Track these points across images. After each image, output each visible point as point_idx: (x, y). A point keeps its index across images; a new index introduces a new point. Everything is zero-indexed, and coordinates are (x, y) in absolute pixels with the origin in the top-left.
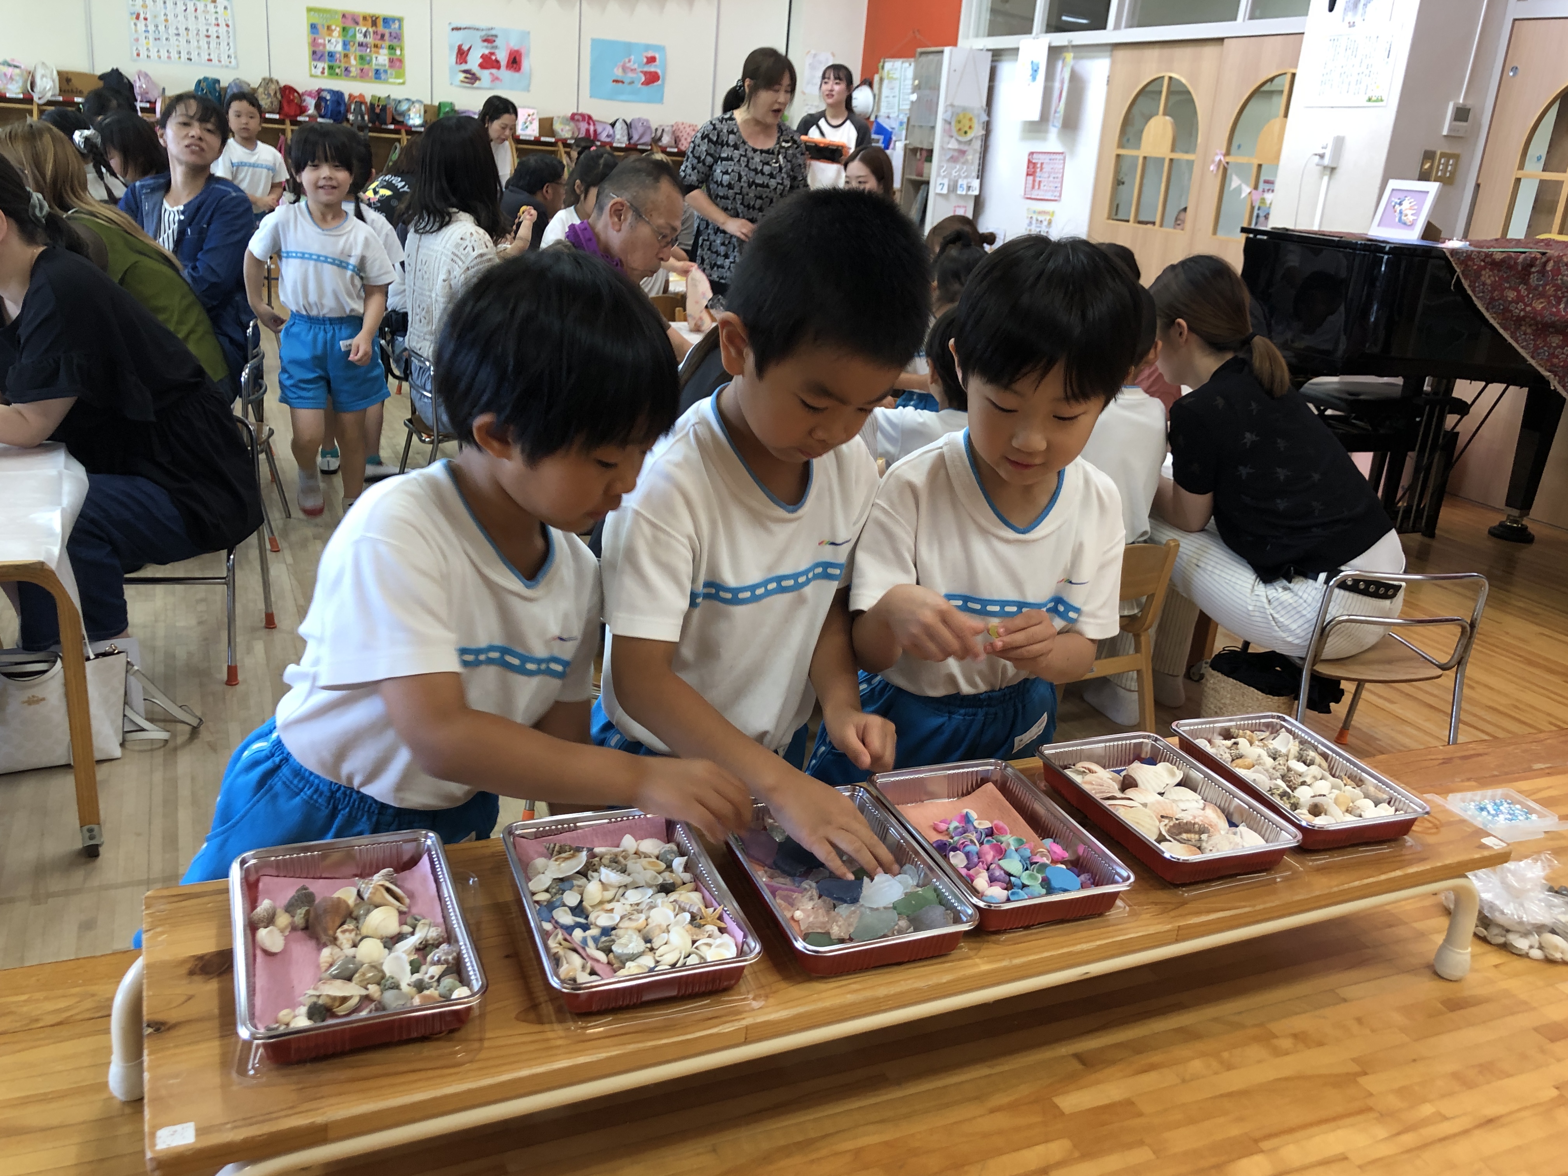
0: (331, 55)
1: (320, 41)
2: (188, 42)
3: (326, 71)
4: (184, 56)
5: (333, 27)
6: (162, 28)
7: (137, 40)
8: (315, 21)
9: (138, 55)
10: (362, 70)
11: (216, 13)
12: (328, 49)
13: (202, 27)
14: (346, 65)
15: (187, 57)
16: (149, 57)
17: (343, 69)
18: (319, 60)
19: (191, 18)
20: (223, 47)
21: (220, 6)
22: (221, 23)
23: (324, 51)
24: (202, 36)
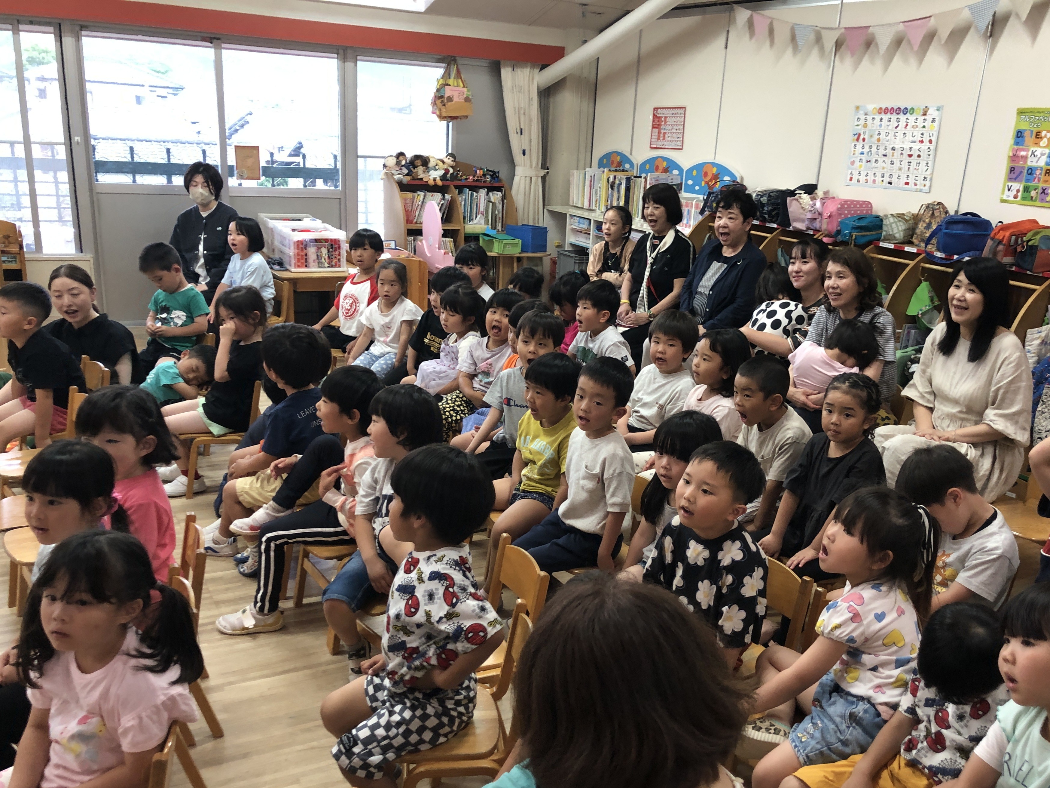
0: (1031, 171)
1: (1023, 153)
2: (892, 163)
3: (1020, 194)
4: (887, 179)
5: (1043, 134)
7: (853, 163)
8: (1023, 127)
9: (851, 179)
11: (924, 127)
12: (1029, 164)
13: (907, 146)
14: (1045, 185)
15: (889, 180)
16: (858, 181)
17: (1040, 191)
18: (1015, 179)
19: (900, 135)
20: (923, 166)
21: (929, 118)
22: (926, 139)
23: (1023, 168)
24: (905, 155)
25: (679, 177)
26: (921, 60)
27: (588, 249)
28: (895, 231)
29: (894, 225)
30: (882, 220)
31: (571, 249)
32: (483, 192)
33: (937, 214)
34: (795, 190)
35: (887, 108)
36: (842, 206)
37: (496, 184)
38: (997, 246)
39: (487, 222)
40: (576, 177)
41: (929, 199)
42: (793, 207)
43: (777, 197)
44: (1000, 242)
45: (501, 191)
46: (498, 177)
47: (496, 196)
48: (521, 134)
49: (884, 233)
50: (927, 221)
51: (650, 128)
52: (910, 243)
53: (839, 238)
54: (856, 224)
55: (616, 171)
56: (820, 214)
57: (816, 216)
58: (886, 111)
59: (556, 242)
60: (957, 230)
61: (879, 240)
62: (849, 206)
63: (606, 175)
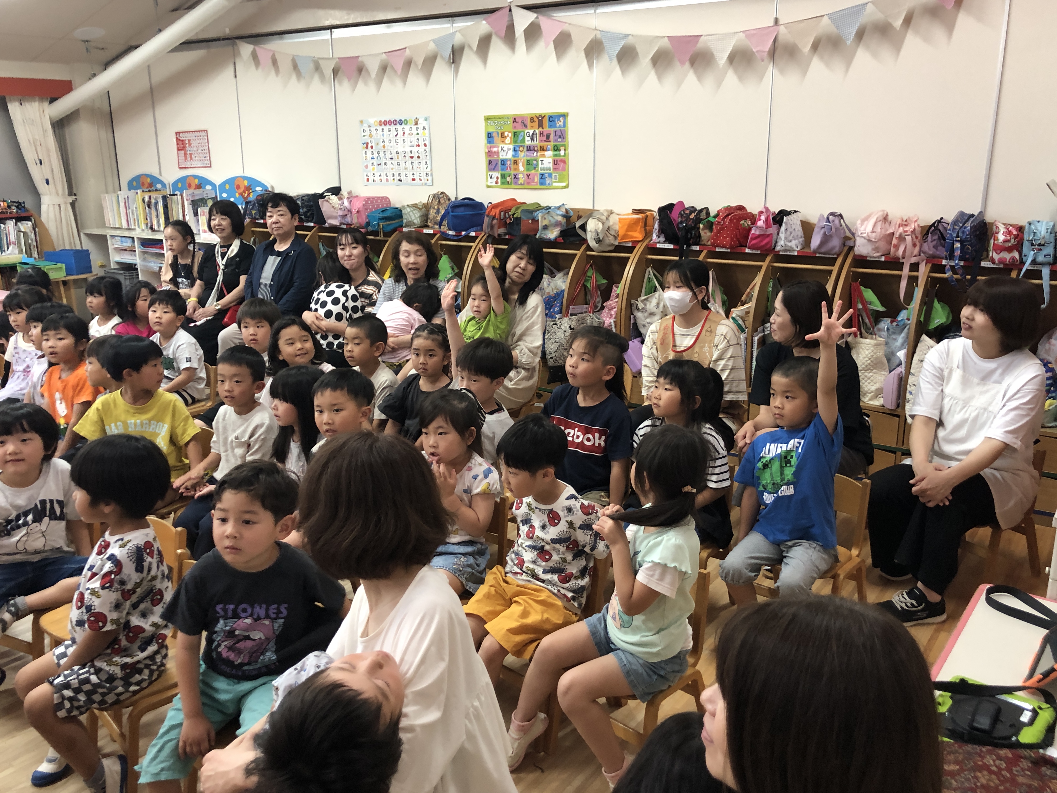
0: (503, 162)
1: (495, 149)
2: (399, 164)
3: (499, 180)
4: (397, 178)
5: (506, 134)
6: (382, 154)
7: (367, 167)
8: (491, 130)
9: (368, 180)
10: (528, 176)
11: (418, 134)
12: (501, 157)
13: (408, 149)
14: (515, 172)
15: (399, 178)
16: (374, 181)
17: (513, 177)
18: (494, 169)
19: (400, 141)
20: (423, 165)
21: (420, 127)
22: (421, 143)
23: (498, 160)
24: (408, 158)
25: (213, 192)
26: (405, 81)
27: (135, 265)
28: (413, 218)
29: (411, 214)
30: (401, 211)
31: (117, 267)
32: (11, 224)
33: (442, 201)
34: (323, 193)
35: (385, 121)
36: (367, 202)
37: (24, 214)
38: (492, 221)
39: (21, 251)
40: (108, 201)
41: (434, 191)
42: (325, 207)
43: (309, 200)
44: (494, 218)
45: (31, 220)
46: (24, 207)
47: (26, 226)
48: (41, 164)
49: (405, 221)
50: (436, 207)
51: (176, 150)
52: (427, 226)
53: (370, 229)
54: (381, 215)
55: (149, 191)
56: (350, 211)
57: (346, 213)
58: (385, 123)
59: (99, 263)
60: (460, 212)
61: (401, 226)
62: (372, 202)
63: (140, 196)
